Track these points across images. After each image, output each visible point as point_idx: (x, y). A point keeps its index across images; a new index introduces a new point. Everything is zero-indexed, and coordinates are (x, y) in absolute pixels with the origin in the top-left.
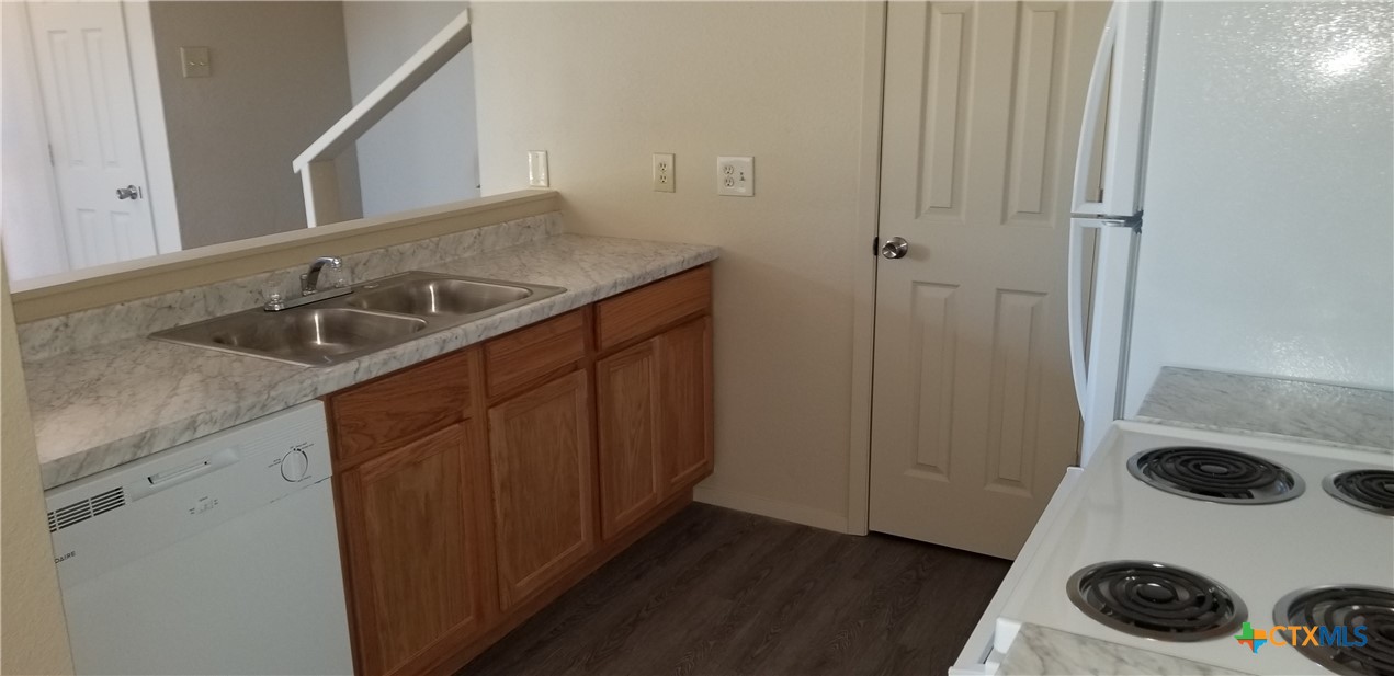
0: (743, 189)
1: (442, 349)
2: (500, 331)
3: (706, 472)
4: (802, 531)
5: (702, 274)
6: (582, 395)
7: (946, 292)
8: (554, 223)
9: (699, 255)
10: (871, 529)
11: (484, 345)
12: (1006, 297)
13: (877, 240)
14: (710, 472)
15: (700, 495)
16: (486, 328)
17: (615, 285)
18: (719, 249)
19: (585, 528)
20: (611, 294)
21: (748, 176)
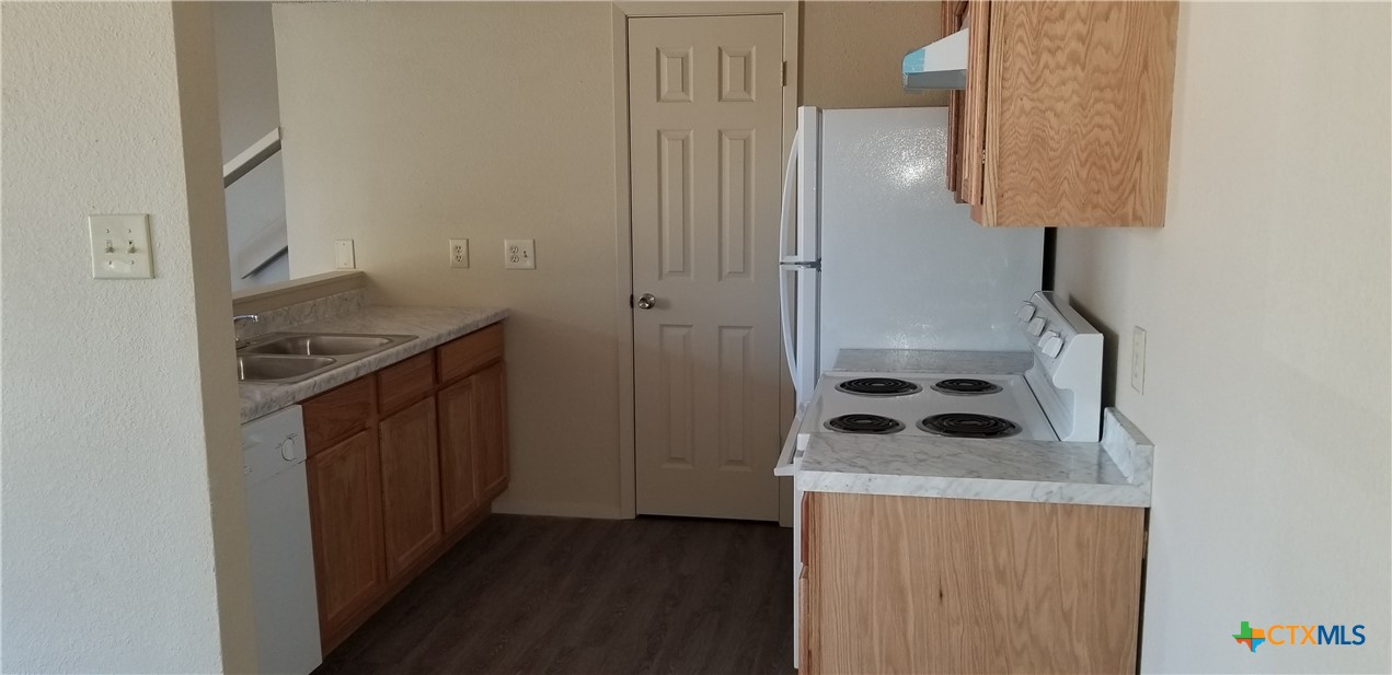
0: (529, 263)
1: (357, 374)
2: (387, 364)
3: (503, 488)
4: (584, 524)
5: (496, 329)
6: (432, 416)
7: (684, 331)
8: (362, 297)
9: (497, 314)
10: (639, 513)
11: (376, 374)
12: (725, 331)
13: (632, 297)
14: (506, 487)
15: (498, 508)
16: (380, 360)
17: (449, 334)
18: (508, 310)
19: (435, 520)
20: (448, 340)
21: (530, 253)
